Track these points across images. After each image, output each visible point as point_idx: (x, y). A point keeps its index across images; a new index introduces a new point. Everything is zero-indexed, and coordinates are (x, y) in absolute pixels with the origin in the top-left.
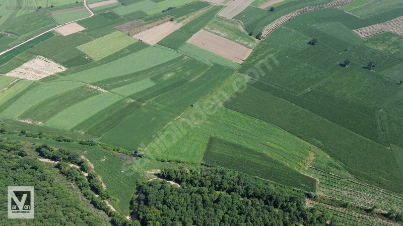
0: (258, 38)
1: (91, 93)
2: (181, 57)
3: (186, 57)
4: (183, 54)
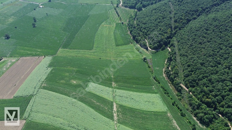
0: (0, 60)
1: (124, 110)
2: (44, 88)
3: (43, 85)
4: (39, 88)
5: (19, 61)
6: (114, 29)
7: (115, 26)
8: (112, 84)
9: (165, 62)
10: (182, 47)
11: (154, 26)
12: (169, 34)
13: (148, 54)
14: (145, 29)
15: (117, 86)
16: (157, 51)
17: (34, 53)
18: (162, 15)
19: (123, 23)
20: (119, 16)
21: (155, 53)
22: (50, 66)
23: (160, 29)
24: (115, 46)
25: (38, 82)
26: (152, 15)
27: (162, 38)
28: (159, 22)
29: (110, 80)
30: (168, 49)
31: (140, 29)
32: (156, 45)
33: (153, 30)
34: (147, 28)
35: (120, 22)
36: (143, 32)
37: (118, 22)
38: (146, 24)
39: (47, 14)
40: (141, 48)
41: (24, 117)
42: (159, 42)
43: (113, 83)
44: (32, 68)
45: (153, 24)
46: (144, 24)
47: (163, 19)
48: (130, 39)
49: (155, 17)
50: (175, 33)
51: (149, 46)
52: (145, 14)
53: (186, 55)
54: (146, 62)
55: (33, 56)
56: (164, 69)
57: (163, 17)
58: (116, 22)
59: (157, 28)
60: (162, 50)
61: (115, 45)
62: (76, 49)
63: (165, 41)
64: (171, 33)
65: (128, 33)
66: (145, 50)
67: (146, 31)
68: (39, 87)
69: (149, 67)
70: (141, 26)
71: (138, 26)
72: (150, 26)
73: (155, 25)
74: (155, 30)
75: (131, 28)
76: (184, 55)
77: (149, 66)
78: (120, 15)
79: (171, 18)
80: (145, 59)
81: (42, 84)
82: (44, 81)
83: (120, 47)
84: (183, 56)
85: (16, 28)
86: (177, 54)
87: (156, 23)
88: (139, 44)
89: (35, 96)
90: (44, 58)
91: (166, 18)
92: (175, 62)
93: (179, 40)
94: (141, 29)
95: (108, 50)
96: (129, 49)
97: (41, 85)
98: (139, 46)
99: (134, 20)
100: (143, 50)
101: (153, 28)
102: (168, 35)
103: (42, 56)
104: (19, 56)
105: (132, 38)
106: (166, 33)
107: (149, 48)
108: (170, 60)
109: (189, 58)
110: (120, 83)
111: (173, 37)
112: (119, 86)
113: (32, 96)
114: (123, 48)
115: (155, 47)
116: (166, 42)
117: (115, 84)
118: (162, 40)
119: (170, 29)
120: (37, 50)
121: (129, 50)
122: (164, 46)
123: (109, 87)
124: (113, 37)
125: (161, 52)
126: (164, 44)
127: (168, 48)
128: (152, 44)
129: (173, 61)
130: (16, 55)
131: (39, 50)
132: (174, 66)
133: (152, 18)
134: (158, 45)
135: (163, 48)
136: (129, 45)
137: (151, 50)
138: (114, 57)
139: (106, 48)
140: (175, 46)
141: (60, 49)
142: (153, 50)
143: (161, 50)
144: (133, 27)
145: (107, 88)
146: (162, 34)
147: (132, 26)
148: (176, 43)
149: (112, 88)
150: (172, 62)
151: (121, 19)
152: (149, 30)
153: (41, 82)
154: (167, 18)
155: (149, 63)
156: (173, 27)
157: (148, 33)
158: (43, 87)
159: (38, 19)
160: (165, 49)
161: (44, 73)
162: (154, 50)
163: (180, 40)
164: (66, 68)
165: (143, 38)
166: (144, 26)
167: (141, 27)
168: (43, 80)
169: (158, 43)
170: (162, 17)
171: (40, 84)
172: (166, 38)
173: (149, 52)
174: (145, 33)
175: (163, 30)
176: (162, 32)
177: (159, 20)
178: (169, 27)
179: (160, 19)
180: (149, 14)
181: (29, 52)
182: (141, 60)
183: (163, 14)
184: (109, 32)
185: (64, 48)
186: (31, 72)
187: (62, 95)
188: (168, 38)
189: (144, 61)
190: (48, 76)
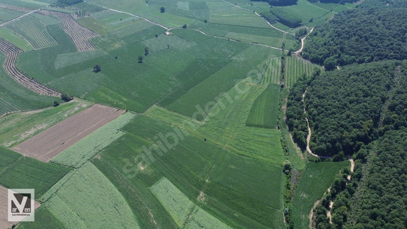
0: (69, 100)
2: (96, 162)
3: (95, 157)
4: (88, 160)
5: (90, 109)
6: (261, 92)
7: (265, 89)
8: (198, 194)
9: (328, 187)
10: (377, 168)
11: (338, 107)
12: (364, 131)
13: (300, 159)
14: (316, 107)
15: (205, 201)
16: (323, 160)
17: (115, 101)
18: (365, 88)
19: (282, 86)
20: (282, 71)
21: (316, 161)
22: (124, 129)
23: (348, 116)
24: (245, 125)
25: (93, 148)
26: (346, 85)
27: (344, 135)
28: (351, 102)
29: (200, 186)
30: (350, 162)
31: (308, 106)
32: (323, 146)
33: (334, 113)
34: (319, 107)
35: (279, 83)
36: (310, 114)
37: (275, 83)
38: (322, 98)
39: (168, 46)
40: (293, 142)
41: (42, 197)
42: (333, 142)
43: (202, 194)
44: (99, 124)
45: (337, 102)
46: (319, 97)
47: (364, 97)
48: (279, 119)
49: (348, 89)
50: (381, 134)
51: (310, 144)
52: (332, 78)
53: (380, 190)
54: (287, 174)
55: (113, 106)
56: (318, 201)
57: (367, 93)
58: (272, 82)
59: (342, 113)
60: (335, 161)
61: (245, 122)
62: (177, 112)
63: (347, 144)
64: (371, 131)
65: (283, 107)
66: (298, 149)
67: (315, 112)
68: (89, 158)
69: (288, 187)
70: (311, 100)
71: (307, 99)
72: (329, 105)
73: (340, 106)
74: (336, 116)
75: (292, 99)
76: (375, 188)
77: (288, 185)
78: (287, 71)
79: (384, 100)
80: (287, 167)
81: (97, 153)
82: (101, 151)
83: (252, 130)
84: (372, 188)
85: (116, 58)
86: (362, 179)
87: (345, 101)
88: (292, 134)
89: (75, 170)
90: (124, 113)
91: (372, 96)
92: (347, 197)
93: (380, 149)
94: (310, 106)
95: (228, 128)
96: (267, 137)
97: (94, 156)
98: (291, 137)
99: (306, 85)
100: (295, 149)
101: (334, 110)
102: (361, 133)
103: (124, 109)
104: (94, 102)
105: (285, 118)
106: (359, 127)
107: (308, 148)
108: (340, 187)
109: (382, 198)
110: (215, 199)
111: (375, 140)
112: (208, 203)
113: (73, 168)
114: (257, 133)
115: (320, 149)
116: (351, 147)
117: (205, 196)
118: (341, 139)
119: (371, 121)
120: (123, 98)
121: (266, 140)
122: (342, 153)
123: (190, 198)
124: (250, 107)
125: (330, 163)
126: (343, 150)
127: (352, 161)
128: (317, 142)
129: (344, 193)
130: (91, 99)
131: (125, 100)
132: (340, 205)
133: (342, 90)
134: (328, 147)
135: (337, 157)
136: (270, 131)
137: (310, 152)
138: (231, 145)
139: (226, 123)
140: (368, 160)
141: (154, 105)
142: (315, 154)
143: (332, 159)
144: (296, 97)
145: (187, 199)
146: (346, 128)
147: (295, 95)
148: (372, 155)
149: (195, 202)
150: (342, 193)
151: (283, 78)
152: (322, 112)
153: (96, 151)
154: (374, 97)
155: (294, 178)
156: (382, 119)
157: (317, 117)
158: (95, 159)
159: (152, 51)
160: (343, 160)
161: (110, 137)
162: (316, 156)
163: (381, 152)
164: (143, 139)
165: (303, 125)
166: (316, 101)
167: (311, 103)
168: (100, 149)
169: (329, 144)
170: (364, 91)
171: (93, 152)
172: (352, 138)
173: (304, 156)
174: (314, 115)
175: (353, 120)
176: (350, 122)
177: (353, 97)
178: (372, 116)
179: (356, 95)
180: (340, 81)
181: (110, 99)
182: (280, 167)
183: (369, 87)
184: (248, 97)
185: (161, 106)
186: (93, 131)
187: (110, 184)
188: (359, 138)
189: (284, 171)
190: (112, 144)
